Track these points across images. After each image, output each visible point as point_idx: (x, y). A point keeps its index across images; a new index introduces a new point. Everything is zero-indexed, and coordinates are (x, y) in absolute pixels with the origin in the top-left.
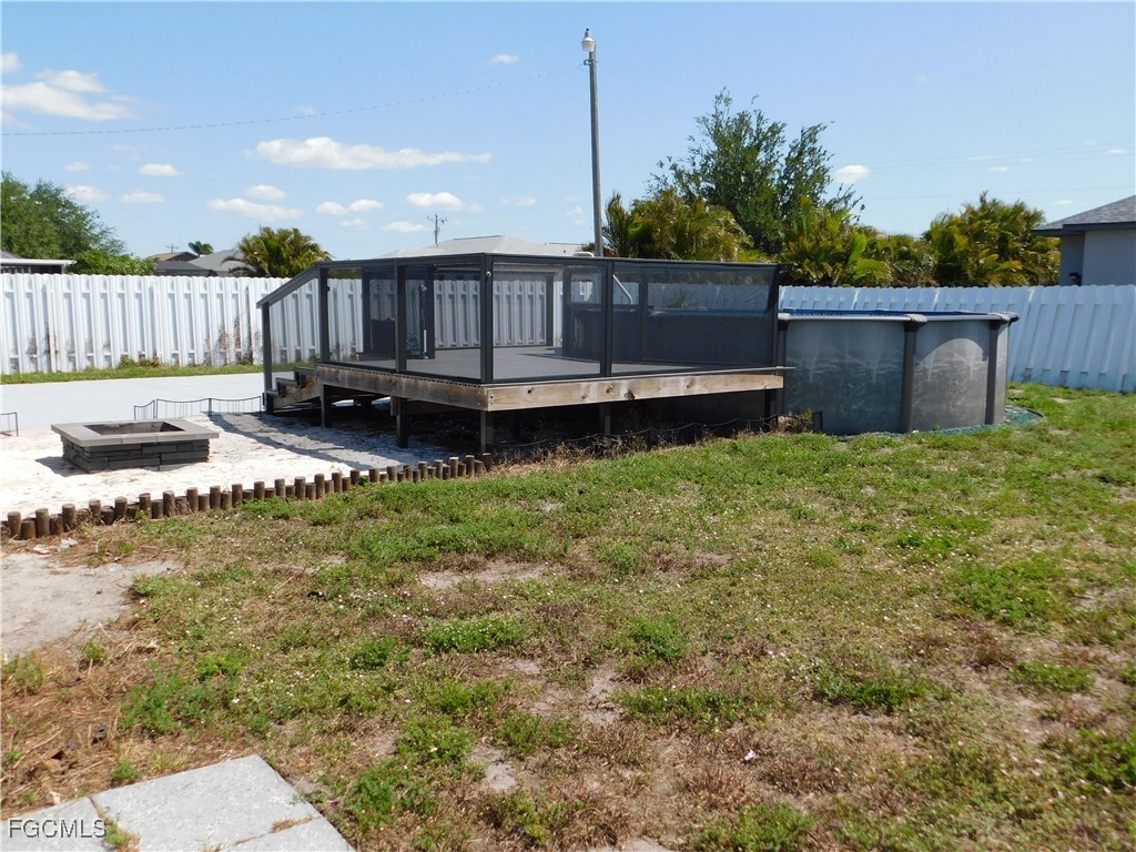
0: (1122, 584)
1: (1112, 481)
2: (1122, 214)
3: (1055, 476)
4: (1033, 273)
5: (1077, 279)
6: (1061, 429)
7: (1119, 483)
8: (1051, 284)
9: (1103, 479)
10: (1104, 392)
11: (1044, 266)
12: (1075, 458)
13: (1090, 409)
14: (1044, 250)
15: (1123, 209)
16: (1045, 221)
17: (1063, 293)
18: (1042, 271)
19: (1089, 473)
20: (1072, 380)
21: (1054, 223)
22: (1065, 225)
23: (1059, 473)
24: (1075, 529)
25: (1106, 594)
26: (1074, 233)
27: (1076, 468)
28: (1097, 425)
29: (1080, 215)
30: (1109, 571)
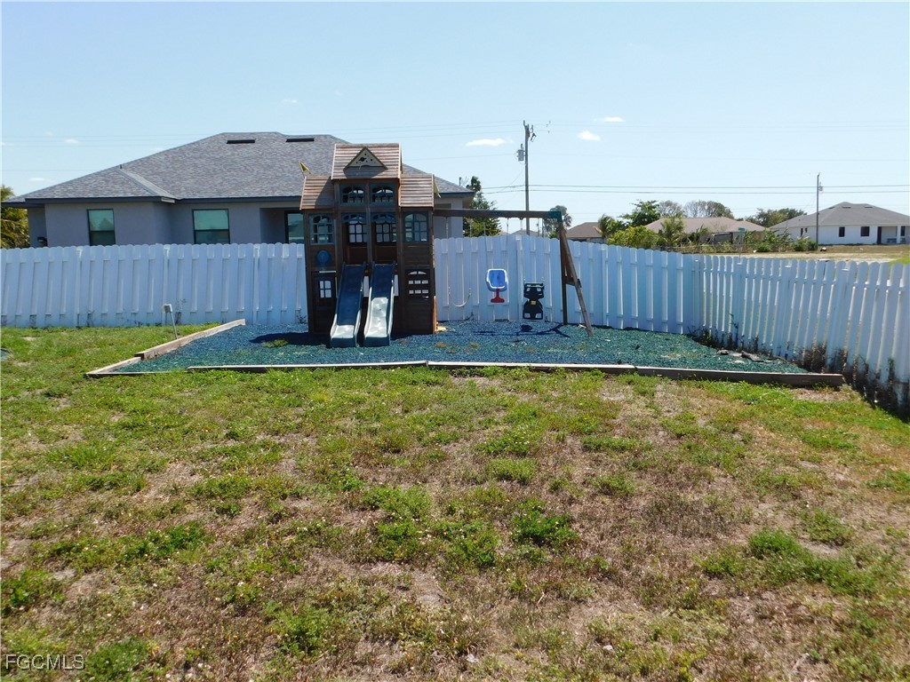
0: (44, 469)
1: (54, 395)
2: (69, 191)
3: (12, 398)
4: (10, 238)
5: (43, 242)
6: (24, 361)
7: (60, 396)
8: (26, 246)
9: (48, 395)
10: (64, 329)
11: (18, 231)
12: (29, 383)
13: (49, 343)
14: (16, 219)
15: (70, 188)
16: (12, 194)
17: (36, 253)
18: (17, 236)
19: (39, 392)
20: (40, 321)
21: (19, 198)
22: (26, 199)
23: (14, 396)
24: (16, 437)
25: (30, 479)
26: (37, 205)
27: (29, 390)
28: (53, 355)
29: (39, 191)
30: (34, 461)
